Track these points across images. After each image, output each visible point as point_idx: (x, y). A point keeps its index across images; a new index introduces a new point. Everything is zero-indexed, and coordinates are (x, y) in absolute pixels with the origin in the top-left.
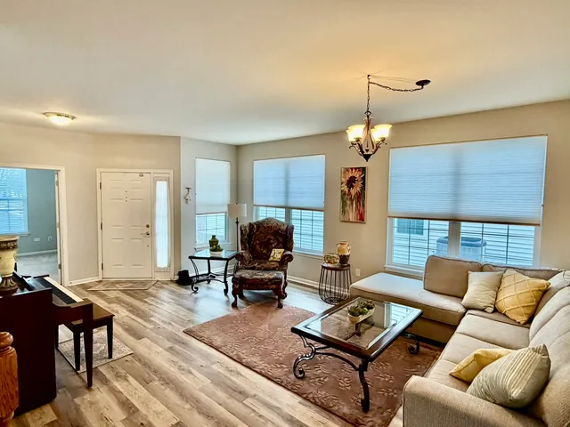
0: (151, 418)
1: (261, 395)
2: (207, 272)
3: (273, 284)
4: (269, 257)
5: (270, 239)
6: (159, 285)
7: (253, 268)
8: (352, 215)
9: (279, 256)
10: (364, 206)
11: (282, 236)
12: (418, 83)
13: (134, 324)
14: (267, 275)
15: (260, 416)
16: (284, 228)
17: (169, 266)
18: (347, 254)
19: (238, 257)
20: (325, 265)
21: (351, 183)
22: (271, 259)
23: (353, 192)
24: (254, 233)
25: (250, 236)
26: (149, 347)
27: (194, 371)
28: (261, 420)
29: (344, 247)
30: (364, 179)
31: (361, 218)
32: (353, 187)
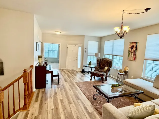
0: (58, 96)
1: (82, 100)
2: (88, 71)
3: (101, 76)
4: (104, 68)
5: (105, 64)
6: (77, 72)
7: (98, 71)
8: (132, 58)
9: (107, 69)
10: (136, 55)
11: (109, 63)
12: (145, 10)
13: (67, 79)
14: (100, 73)
15: (79, 104)
16: (110, 61)
17: (80, 68)
18: (127, 70)
19: (95, 67)
20: (119, 73)
21: (132, 47)
22: (105, 69)
23: (132, 50)
24: (101, 62)
25: (100, 62)
26: (66, 84)
27: (71, 91)
28: (78, 105)
29: (126, 68)
30: (136, 46)
31: (135, 59)
32: (132, 49)
